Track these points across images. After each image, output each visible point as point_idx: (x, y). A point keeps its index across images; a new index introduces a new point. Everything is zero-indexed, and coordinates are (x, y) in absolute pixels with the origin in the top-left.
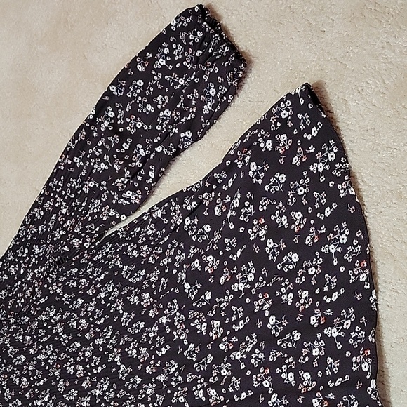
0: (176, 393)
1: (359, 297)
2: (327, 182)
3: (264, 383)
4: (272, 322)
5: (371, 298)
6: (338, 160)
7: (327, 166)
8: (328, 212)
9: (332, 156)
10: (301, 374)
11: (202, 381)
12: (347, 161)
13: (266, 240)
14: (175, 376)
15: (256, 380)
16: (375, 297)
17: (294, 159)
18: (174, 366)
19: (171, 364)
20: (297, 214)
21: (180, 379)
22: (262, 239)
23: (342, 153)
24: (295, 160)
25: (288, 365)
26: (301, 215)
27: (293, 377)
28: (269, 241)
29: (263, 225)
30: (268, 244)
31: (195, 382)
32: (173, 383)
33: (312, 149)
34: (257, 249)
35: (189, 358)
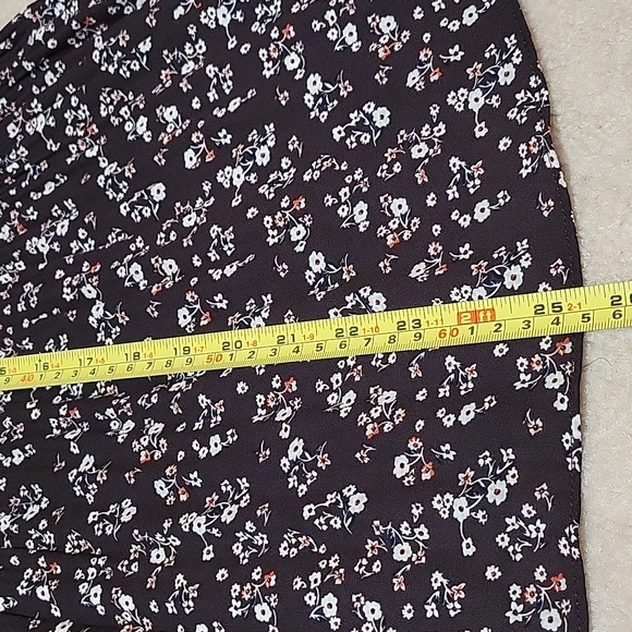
0: (30, 571)
1: (535, 425)
2: (492, 139)
3: (258, 609)
4: (293, 455)
5: (567, 436)
6: (520, 82)
7: (495, 98)
8: (482, 211)
9: (507, 75)
10: (357, 605)
11: (101, 563)
12: (544, 85)
13: (307, 252)
14: (37, 529)
15: (239, 598)
16: (577, 434)
17: (411, 75)
18: (39, 503)
19: (34, 495)
20: (397, 202)
21: (49, 538)
22: (299, 249)
23: (530, 63)
24: (414, 79)
25: (324, 572)
26: (405, 208)
27: (335, 608)
28: (313, 256)
29: (303, 213)
30: (312, 264)
31: (83, 559)
32: (30, 544)
33: (455, 54)
34: (283, 269)
35: (78, 490)
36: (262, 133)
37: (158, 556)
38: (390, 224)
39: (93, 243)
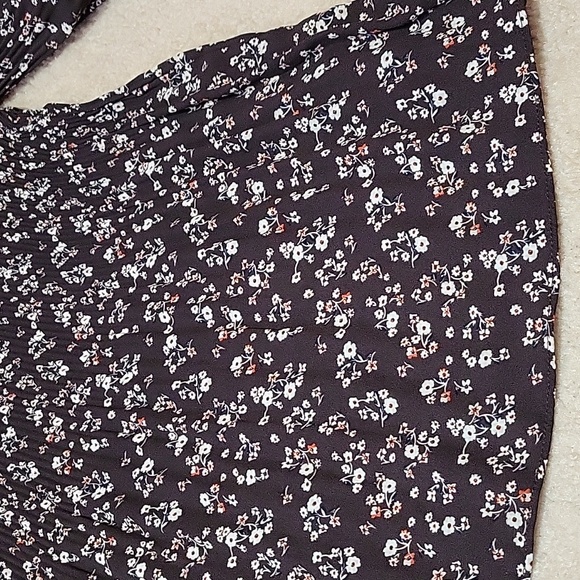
0: (92, 537)
1: (498, 554)
2: (506, 302)
4: (312, 508)
5: (521, 566)
6: (539, 265)
7: (516, 267)
8: (486, 359)
9: (531, 253)
12: (558, 273)
13: (344, 341)
14: (101, 508)
16: (528, 568)
17: (455, 219)
18: (106, 486)
19: (103, 479)
21: (110, 517)
22: (339, 335)
23: (552, 252)
24: (456, 223)
26: (428, 331)
28: (348, 345)
29: (348, 306)
30: (345, 350)
31: (136, 538)
32: (95, 517)
33: (494, 217)
34: (322, 348)
35: (138, 486)
36: (326, 223)
37: (193, 553)
38: (413, 338)
39: (172, 276)
